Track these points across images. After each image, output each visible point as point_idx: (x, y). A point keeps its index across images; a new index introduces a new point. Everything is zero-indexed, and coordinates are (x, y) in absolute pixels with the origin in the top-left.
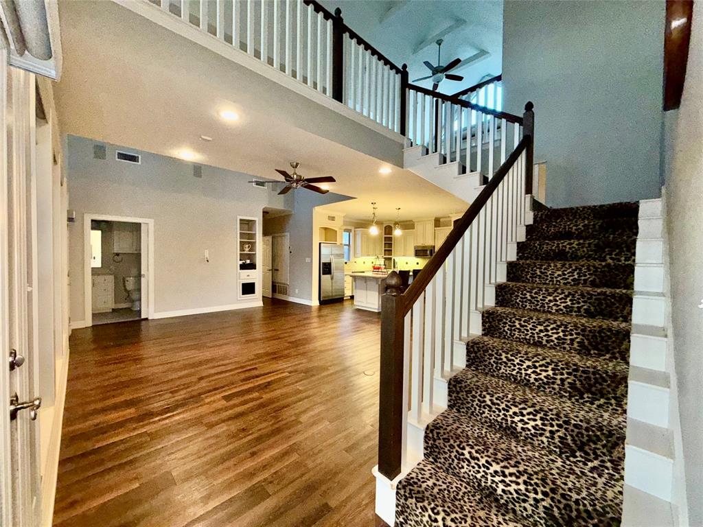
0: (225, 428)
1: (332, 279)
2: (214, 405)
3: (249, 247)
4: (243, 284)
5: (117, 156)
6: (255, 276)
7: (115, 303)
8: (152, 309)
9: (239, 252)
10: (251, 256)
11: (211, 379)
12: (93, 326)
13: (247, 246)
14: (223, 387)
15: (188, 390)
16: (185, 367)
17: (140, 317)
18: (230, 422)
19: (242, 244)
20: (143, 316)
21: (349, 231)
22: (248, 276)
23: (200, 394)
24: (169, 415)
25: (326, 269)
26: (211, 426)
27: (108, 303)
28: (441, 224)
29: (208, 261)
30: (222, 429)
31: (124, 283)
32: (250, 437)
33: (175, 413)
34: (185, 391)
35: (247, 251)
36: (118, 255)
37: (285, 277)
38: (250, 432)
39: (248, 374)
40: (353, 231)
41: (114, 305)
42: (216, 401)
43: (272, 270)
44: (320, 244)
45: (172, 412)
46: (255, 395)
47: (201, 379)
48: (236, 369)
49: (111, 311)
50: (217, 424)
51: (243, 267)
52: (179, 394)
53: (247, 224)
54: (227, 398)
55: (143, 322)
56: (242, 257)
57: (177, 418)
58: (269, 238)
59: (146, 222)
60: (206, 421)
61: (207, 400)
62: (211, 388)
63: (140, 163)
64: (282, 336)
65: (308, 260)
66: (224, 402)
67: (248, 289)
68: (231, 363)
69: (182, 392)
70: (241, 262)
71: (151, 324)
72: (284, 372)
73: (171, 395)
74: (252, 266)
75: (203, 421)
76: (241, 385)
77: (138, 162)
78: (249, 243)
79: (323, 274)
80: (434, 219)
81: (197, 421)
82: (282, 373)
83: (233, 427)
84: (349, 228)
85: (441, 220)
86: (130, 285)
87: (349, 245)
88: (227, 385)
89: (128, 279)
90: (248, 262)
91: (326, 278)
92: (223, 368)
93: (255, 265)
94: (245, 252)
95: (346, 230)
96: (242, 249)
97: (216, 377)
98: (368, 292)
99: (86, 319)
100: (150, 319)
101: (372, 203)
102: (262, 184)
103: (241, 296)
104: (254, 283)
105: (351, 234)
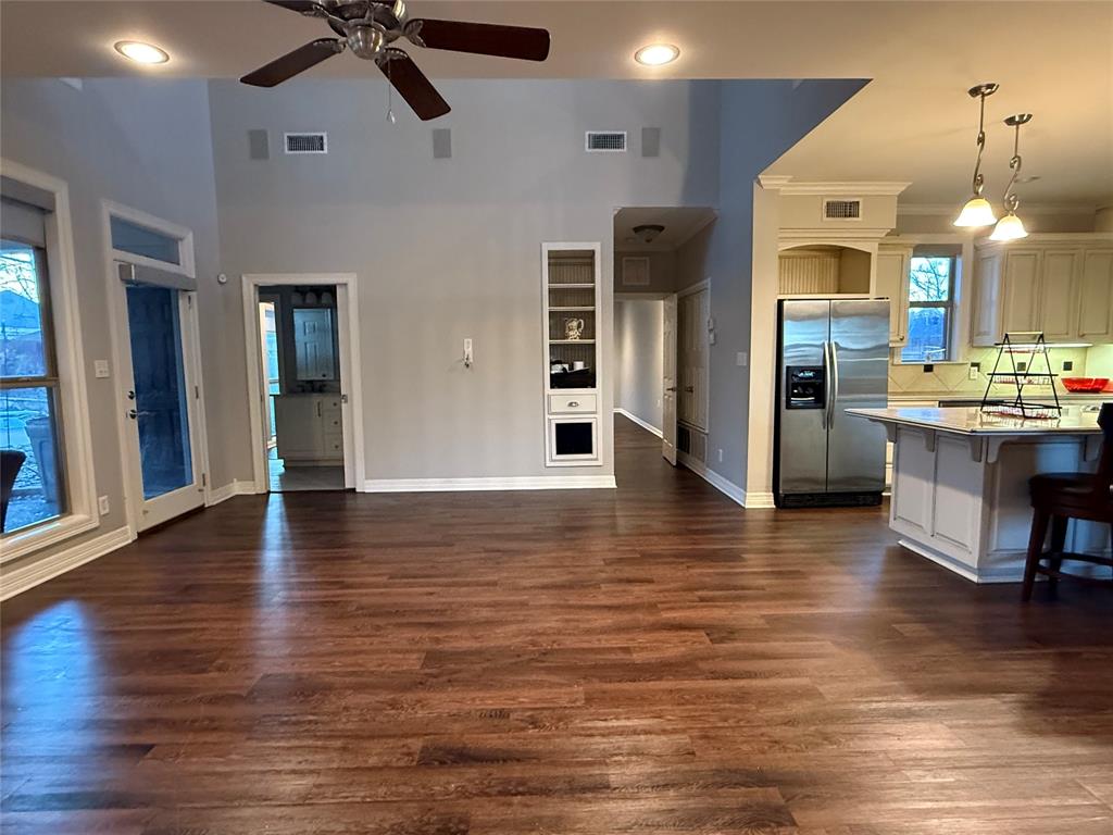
1: (828, 421)
3: (578, 326)
4: (560, 427)
5: (286, 145)
6: (593, 405)
8: (361, 474)
9: (547, 342)
10: (586, 352)
12: (269, 493)
13: (575, 324)
17: (344, 485)
19: (558, 318)
20: (347, 485)
22: (573, 404)
35: (574, 337)
37: (702, 411)
44: (780, 302)
51: (558, 381)
53: (571, 265)
55: (349, 496)
56: (560, 353)
59: (346, 281)
63: (326, 151)
65: (741, 359)
67: (574, 439)
70: (554, 369)
71: (361, 502)
74: (586, 379)
77: (322, 148)
79: (793, 407)
87: (950, 304)
90: (579, 366)
91: (805, 421)
93: (594, 376)
94: (569, 341)
96: (558, 333)
98: (941, 489)
99: (256, 479)
100: (358, 490)
101: (975, 92)
102: (611, 141)
103: (555, 457)
104: (588, 426)
105: (959, 261)
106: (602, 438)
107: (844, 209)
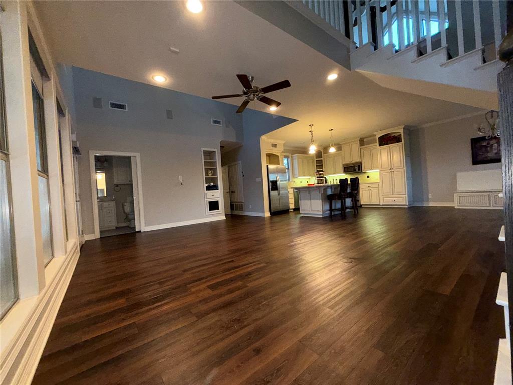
0: (217, 318)
1: (279, 194)
2: (201, 294)
3: (212, 173)
4: (209, 202)
5: (110, 106)
6: (218, 195)
7: (118, 222)
8: (143, 225)
9: (205, 177)
10: (215, 180)
11: (194, 271)
12: (101, 238)
13: (210, 172)
14: (207, 277)
15: (175, 281)
16: (170, 262)
17: (135, 230)
18: (220, 312)
19: (207, 170)
20: (137, 230)
21: (287, 157)
22: (213, 195)
23: (186, 285)
24: (157, 305)
25: (274, 186)
26: (201, 316)
27: (112, 223)
28: (365, 143)
29: (182, 184)
30: (213, 319)
31: (123, 207)
32: (247, 330)
33: (163, 302)
34: (172, 282)
35: (210, 176)
36: (117, 186)
37: (240, 197)
38: (246, 323)
39: (227, 266)
40: (290, 157)
41: (116, 223)
42: (202, 291)
43: (230, 192)
44: (267, 166)
45: (160, 301)
46: (240, 283)
47: (185, 271)
48: (215, 262)
49: (115, 228)
50: (207, 313)
51: (209, 188)
52: (166, 284)
53: (209, 155)
54: (212, 287)
55: (137, 234)
56: (208, 180)
57: (166, 307)
58: (226, 168)
59: (134, 155)
60: (194, 311)
61: (193, 290)
62: (196, 279)
63: (127, 110)
64: (249, 236)
65: (258, 180)
66: (210, 291)
67: (214, 205)
68: (209, 258)
69: (169, 283)
70: (207, 185)
71: (143, 234)
72: (261, 263)
73: (158, 285)
74: (215, 188)
75: (192, 311)
76: (223, 276)
77: (125, 109)
78: (211, 169)
79: (272, 190)
80: (359, 139)
81: (186, 311)
82: (259, 264)
83: (225, 317)
84: (287, 155)
85: (365, 140)
86: (127, 209)
87: (288, 169)
88: (210, 276)
89: (126, 204)
90: (212, 184)
91: (274, 193)
92: (203, 262)
93: (218, 187)
95: (285, 157)
96: (207, 174)
97: (199, 269)
98: (312, 201)
99: (95, 233)
100: (142, 231)
101: (310, 125)
102: (218, 122)
103: (209, 211)
104: (218, 201)
105: (289, 159)
106: (221, 205)
107: (274, 146)
